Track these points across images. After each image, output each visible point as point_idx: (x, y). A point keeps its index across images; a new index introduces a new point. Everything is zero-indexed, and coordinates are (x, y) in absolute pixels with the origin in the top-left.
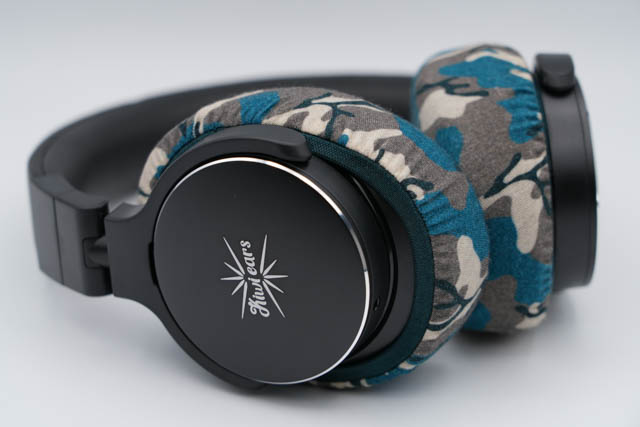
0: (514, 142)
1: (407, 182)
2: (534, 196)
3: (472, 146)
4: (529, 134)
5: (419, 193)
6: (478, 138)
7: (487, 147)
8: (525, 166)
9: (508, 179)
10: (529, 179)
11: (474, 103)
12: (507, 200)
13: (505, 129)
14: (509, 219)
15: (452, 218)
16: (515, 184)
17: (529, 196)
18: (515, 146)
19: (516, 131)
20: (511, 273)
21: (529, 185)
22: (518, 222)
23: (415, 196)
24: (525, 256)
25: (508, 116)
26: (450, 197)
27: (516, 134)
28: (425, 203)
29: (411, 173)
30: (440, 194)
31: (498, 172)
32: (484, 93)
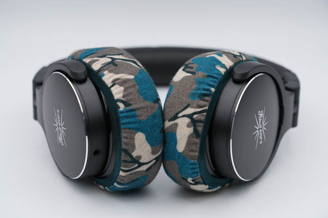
0: (190, 99)
1: (118, 100)
2: (188, 126)
3: (173, 96)
4: (199, 97)
5: (122, 107)
6: (178, 93)
7: (179, 98)
8: (190, 111)
9: (180, 115)
10: (188, 117)
11: (187, 76)
12: (176, 125)
13: (190, 91)
14: (175, 134)
15: (135, 123)
16: (182, 118)
17: (186, 126)
18: (189, 100)
19: (194, 93)
20: (175, 160)
21: (187, 120)
22: (179, 136)
23: (119, 108)
24: (180, 153)
25: (195, 86)
26: (138, 113)
27: (193, 95)
28: (122, 112)
29: (123, 97)
30: (132, 110)
31: (177, 111)
32: (193, 73)
